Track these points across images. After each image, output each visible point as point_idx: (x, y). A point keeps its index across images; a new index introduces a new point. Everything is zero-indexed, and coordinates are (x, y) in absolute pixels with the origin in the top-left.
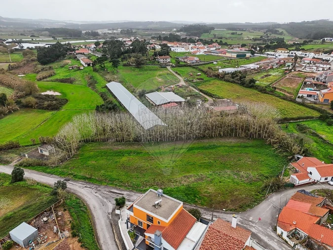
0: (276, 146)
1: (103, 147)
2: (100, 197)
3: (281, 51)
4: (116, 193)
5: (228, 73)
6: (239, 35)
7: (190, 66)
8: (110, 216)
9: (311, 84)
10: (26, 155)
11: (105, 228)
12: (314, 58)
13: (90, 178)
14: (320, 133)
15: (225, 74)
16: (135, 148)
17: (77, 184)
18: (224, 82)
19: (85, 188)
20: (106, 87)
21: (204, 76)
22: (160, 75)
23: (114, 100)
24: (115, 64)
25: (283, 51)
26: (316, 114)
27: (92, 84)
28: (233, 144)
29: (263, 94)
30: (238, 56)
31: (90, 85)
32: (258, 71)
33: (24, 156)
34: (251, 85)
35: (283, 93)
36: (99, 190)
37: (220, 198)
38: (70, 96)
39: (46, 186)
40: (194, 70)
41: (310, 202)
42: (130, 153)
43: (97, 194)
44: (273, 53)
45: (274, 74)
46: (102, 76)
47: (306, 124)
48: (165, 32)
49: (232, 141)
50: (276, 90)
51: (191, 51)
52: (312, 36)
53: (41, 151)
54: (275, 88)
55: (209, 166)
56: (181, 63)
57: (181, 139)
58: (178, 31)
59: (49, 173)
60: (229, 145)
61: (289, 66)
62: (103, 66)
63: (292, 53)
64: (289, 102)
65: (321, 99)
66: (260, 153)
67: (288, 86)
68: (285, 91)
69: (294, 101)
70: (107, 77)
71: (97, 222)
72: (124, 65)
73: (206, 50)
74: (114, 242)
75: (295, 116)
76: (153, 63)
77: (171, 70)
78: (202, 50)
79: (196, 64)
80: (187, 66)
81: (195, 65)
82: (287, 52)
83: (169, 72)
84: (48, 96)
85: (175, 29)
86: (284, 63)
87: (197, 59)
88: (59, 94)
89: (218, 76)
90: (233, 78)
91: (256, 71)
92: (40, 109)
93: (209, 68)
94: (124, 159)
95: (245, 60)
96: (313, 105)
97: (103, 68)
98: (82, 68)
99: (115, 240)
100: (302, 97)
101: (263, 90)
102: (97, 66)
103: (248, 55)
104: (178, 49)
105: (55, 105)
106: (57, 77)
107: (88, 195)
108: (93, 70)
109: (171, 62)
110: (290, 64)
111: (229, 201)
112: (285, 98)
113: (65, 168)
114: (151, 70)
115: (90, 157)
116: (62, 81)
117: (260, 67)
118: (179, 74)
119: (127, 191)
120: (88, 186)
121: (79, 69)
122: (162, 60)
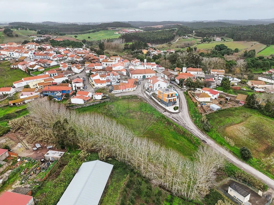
2: (184, 120)
8: (181, 111)
36: (184, 124)
43: (186, 122)
120: (190, 130)
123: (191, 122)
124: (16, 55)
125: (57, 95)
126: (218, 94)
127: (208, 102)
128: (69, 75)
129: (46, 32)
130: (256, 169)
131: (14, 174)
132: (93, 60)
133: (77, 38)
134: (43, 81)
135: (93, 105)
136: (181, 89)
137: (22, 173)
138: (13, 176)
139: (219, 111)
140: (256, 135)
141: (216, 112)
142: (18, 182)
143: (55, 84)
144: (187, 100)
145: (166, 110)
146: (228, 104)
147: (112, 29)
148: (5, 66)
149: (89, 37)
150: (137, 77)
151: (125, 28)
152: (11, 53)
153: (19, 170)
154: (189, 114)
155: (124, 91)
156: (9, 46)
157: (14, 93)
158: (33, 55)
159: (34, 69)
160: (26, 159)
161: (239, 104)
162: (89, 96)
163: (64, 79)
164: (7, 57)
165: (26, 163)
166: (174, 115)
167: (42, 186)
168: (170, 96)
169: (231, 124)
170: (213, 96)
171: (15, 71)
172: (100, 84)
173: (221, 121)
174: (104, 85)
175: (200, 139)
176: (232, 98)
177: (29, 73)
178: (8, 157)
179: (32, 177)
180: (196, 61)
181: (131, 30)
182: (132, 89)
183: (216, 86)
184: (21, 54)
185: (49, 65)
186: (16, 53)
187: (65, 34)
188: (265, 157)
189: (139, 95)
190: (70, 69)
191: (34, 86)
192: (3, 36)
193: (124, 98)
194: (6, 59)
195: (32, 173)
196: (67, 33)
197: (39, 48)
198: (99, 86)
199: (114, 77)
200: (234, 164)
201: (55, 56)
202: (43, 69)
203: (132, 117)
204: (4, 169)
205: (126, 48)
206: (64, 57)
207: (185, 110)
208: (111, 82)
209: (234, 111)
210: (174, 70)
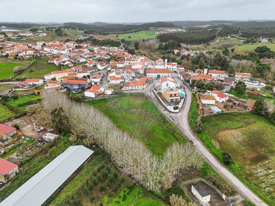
2: (180, 120)
4: (172, 118)
8: (181, 111)
17: (187, 134)
19: (184, 129)
36: (178, 123)
43: (181, 122)
123: (187, 122)
124: (55, 52)
125: (74, 88)
126: (227, 98)
127: (213, 105)
128: (93, 71)
129: (92, 32)
130: (234, 175)
131: (14, 148)
132: (119, 58)
133: (118, 38)
134: (67, 75)
135: (103, 99)
136: (191, 90)
137: (21, 148)
138: (13, 149)
139: (219, 114)
140: (250, 142)
141: (216, 115)
142: (16, 154)
143: (77, 79)
144: (193, 101)
145: (166, 109)
146: (234, 108)
147: (154, 29)
148: (44, 61)
149: (129, 37)
150: (152, 76)
151: (167, 28)
152: (52, 50)
153: (19, 145)
154: (188, 115)
155: (134, 88)
156: (53, 43)
157: (42, 84)
158: (69, 52)
159: (64, 64)
160: (28, 138)
161: (247, 109)
162: (101, 91)
163: (86, 74)
164: (48, 53)
165: (27, 140)
166: (172, 115)
167: (31, 159)
168: (173, 95)
169: (227, 129)
170: (220, 99)
171: (51, 65)
172: (115, 81)
173: (216, 125)
174: (118, 82)
175: (188, 139)
176: (241, 103)
177: (60, 68)
178: (16, 134)
179: (28, 152)
180: (223, 63)
181: (173, 30)
182: (141, 87)
183: (229, 89)
184: (59, 51)
185: (79, 61)
186: (55, 50)
187: (108, 34)
188: (250, 165)
189: (147, 93)
190: (95, 66)
191: (60, 79)
192: (54, 34)
193: (132, 95)
194: (47, 55)
195: (28, 149)
196: (111, 33)
197: (76, 46)
198: (114, 82)
199: (128, 74)
200: (212, 167)
201: (86, 53)
202: (73, 65)
203: (133, 113)
204: (9, 143)
205: (160, 48)
206: (95, 55)
207: (185, 111)
208: (124, 80)
209: (236, 116)
210: (194, 71)
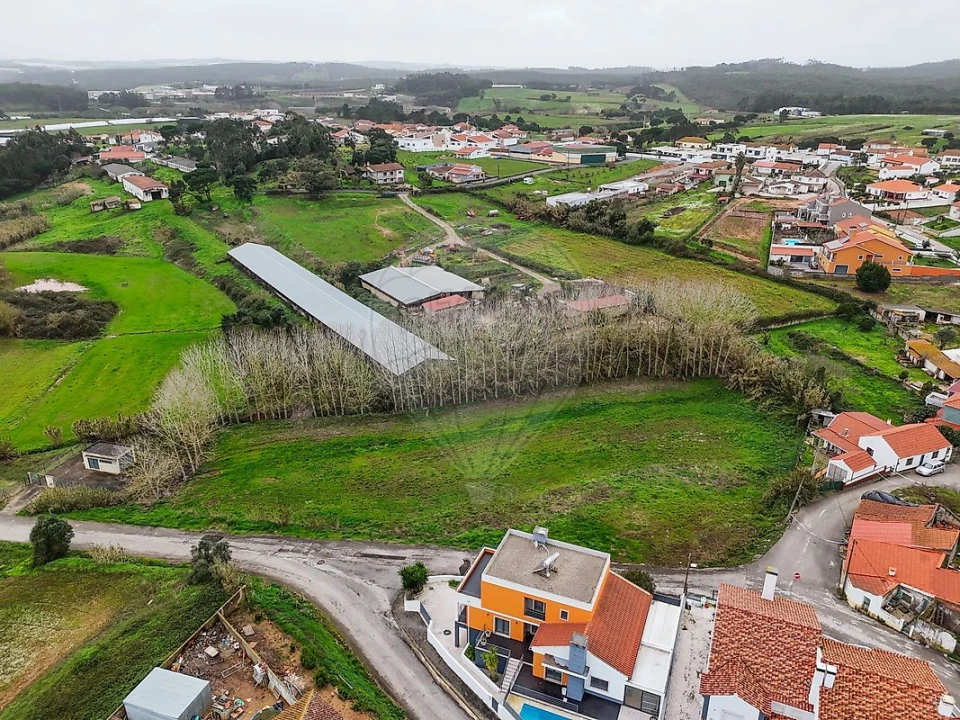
0: (756, 392)
1: (284, 436)
2: (339, 572)
3: (690, 145)
4: (381, 557)
5: (576, 209)
6: (561, 101)
7: (462, 190)
8: (391, 620)
9: (793, 228)
10: (49, 480)
11: (390, 653)
12: (779, 160)
13: (284, 525)
14: (848, 350)
15: (570, 210)
16: (380, 428)
17: (249, 545)
18: (567, 233)
19: (281, 554)
20: (230, 259)
21: (507, 218)
22: (386, 220)
23: (267, 297)
24: (244, 192)
25: (697, 145)
26: (825, 305)
27: (181, 252)
28: (642, 396)
29: (680, 261)
30: (584, 160)
31: (175, 256)
32: (650, 198)
33: (41, 481)
34: (644, 236)
35: (733, 254)
36: (328, 555)
37: (669, 538)
38: (116, 292)
39: (151, 564)
40: (478, 202)
41: (905, 520)
42: (369, 445)
44: (672, 150)
45: (693, 206)
46: (209, 228)
47: (810, 330)
48: (351, 95)
49: (641, 389)
50: (714, 248)
51: (451, 147)
52: (751, 102)
53: (93, 462)
54: (711, 243)
55: (603, 459)
56: (435, 184)
57: (505, 395)
58: (391, 92)
59: (143, 524)
60: (633, 400)
61: (722, 183)
62: (205, 197)
63: (722, 150)
64: (751, 278)
65: (828, 266)
66: (719, 414)
67: (739, 237)
68: (734, 249)
69: (762, 274)
70: (223, 231)
71: (360, 640)
72: (271, 193)
73: (493, 145)
74: (436, 687)
75: (779, 313)
76: (356, 186)
77: (412, 205)
78: (484, 146)
79: (480, 183)
80: (456, 191)
81: (476, 189)
82: (705, 146)
83: (408, 210)
84: (50, 296)
85: (379, 87)
86: (710, 178)
87: (476, 170)
88: (80, 289)
89: (547, 218)
90: (591, 220)
91: (645, 200)
92: (33, 336)
93: (519, 195)
94: (359, 462)
95: (607, 169)
96: (812, 281)
97: (206, 205)
98: (138, 206)
99: (435, 681)
100: (780, 263)
101: (678, 250)
102: (187, 199)
103: (611, 156)
104: (415, 142)
105: (83, 321)
106: (58, 236)
107: (300, 572)
108: (172, 209)
109: (407, 182)
110: (725, 178)
111: (696, 542)
112: (739, 268)
113: (189, 505)
114: (353, 205)
115: (252, 466)
116: (79, 247)
117: (652, 188)
118: (437, 215)
119: (411, 548)
120: (286, 547)
121: (126, 209)
122: (380, 175)
